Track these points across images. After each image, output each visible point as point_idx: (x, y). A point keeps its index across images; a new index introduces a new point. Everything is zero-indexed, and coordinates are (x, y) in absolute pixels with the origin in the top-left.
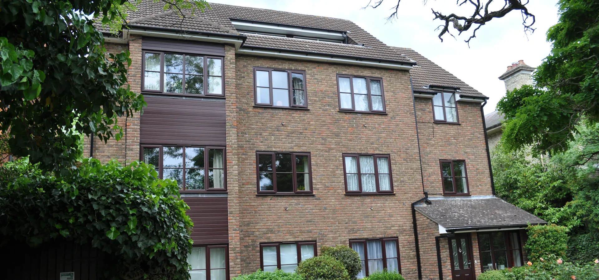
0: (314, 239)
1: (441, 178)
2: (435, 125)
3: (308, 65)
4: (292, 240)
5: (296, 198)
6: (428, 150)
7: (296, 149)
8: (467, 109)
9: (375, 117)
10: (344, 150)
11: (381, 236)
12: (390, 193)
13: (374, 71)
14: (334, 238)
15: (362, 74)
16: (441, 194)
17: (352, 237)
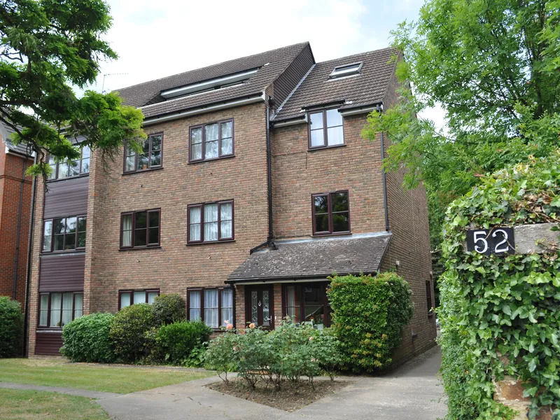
0: (157, 287)
1: (311, 217)
2: (309, 154)
3: (166, 126)
4: (142, 288)
5: (148, 251)
6: (297, 185)
7: (150, 207)
8: (359, 123)
9: (223, 162)
10: (189, 201)
11: (217, 285)
12: (231, 241)
13: (225, 113)
14: (174, 286)
15: (213, 120)
16: (309, 236)
17: (190, 286)
